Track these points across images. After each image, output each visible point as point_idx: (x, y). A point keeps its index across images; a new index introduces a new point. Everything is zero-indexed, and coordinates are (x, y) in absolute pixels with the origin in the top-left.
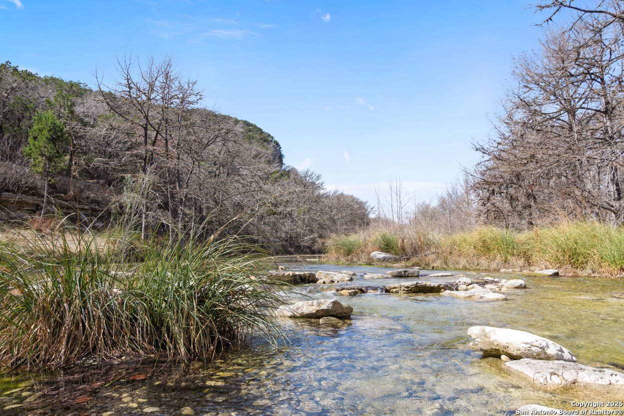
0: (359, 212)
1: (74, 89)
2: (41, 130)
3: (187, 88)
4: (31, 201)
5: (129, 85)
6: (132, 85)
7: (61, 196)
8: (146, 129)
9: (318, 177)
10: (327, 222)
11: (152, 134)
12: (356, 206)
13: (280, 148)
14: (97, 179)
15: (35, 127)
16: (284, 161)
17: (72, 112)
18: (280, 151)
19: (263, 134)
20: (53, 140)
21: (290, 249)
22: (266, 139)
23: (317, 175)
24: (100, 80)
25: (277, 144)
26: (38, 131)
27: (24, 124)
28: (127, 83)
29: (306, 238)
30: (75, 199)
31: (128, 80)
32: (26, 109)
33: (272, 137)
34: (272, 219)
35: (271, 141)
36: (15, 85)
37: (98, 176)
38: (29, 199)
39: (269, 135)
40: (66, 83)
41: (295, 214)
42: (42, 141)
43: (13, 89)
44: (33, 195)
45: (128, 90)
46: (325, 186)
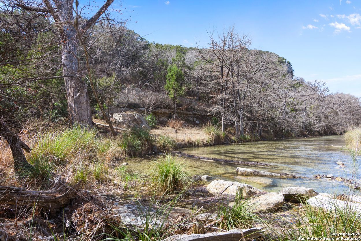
0: (356, 105)
1: (179, 49)
2: (172, 76)
3: (243, 39)
4: (168, 112)
5: (213, 43)
6: (214, 44)
7: (180, 108)
8: (222, 68)
9: (324, 83)
10: (332, 114)
11: (225, 70)
12: (353, 101)
13: (291, 66)
14: (193, 96)
15: (169, 74)
16: (294, 74)
17: (184, 63)
18: (291, 68)
19: (280, 58)
20: (177, 80)
21: (305, 133)
22: (282, 61)
23: (323, 82)
24: (198, 44)
25: (289, 63)
26: (170, 76)
27: (163, 72)
28: (212, 43)
29: (316, 126)
30: (187, 109)
31: (212, 41)
32: (163, 65)
33: (286, 59)
34: (294, 114)
35: (285, 62)
36: (157, 53)
37: (193, 95)
38: (167, 111)
39: (284, 58)
40: (175, 47)
41: (308, 110)
42: (173, 82)
43: (156, 55)
44: (169, 108)
45: (212, 46)
46: (329, 89)
